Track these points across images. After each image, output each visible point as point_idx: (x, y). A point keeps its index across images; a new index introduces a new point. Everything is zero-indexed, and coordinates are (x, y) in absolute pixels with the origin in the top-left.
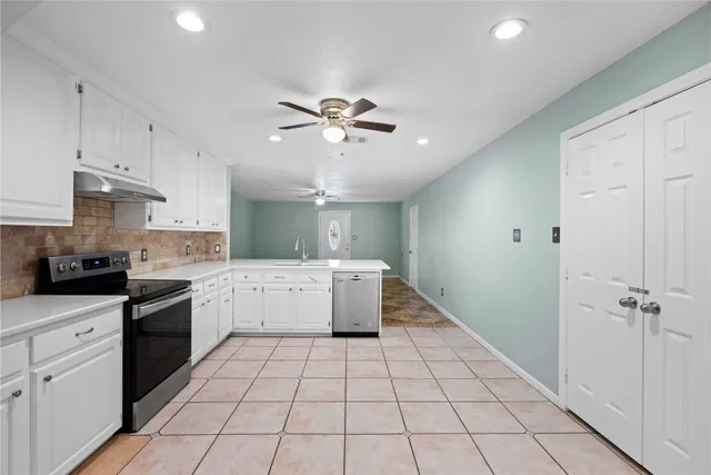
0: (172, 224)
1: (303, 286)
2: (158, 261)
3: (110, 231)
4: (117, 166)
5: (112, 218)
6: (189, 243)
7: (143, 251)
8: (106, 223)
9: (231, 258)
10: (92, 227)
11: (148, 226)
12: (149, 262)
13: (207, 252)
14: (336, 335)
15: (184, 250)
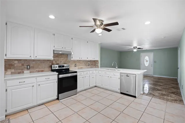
0: (79, 59)
1: (112, 76)
2: (79, 67)
3: (67, 60)
4: (63, 48)
5: (67, 58)
6: (89, 63)
7: (75, 64)
8: (66, 59)
9: (101, 67)
10: (63, 60)
11: (72, 59)
12: (77, 67)
13: (95, 65)
14: (122, 93)
15: (87, 65)
